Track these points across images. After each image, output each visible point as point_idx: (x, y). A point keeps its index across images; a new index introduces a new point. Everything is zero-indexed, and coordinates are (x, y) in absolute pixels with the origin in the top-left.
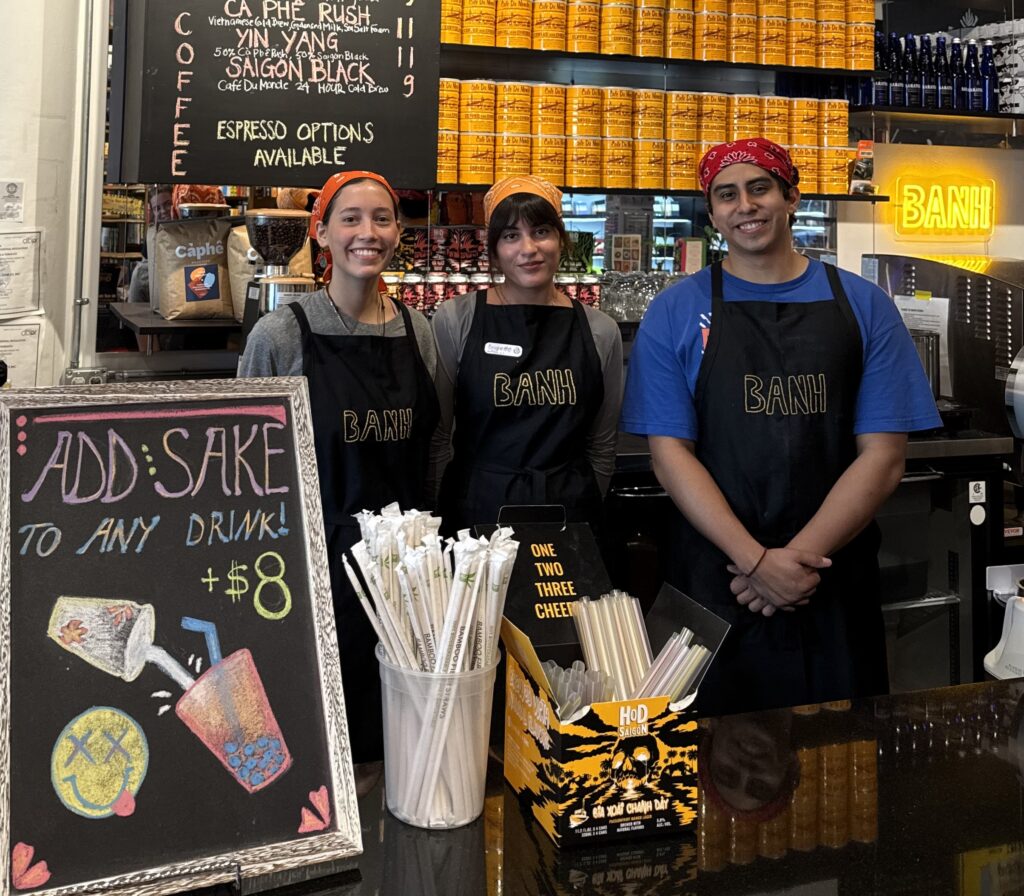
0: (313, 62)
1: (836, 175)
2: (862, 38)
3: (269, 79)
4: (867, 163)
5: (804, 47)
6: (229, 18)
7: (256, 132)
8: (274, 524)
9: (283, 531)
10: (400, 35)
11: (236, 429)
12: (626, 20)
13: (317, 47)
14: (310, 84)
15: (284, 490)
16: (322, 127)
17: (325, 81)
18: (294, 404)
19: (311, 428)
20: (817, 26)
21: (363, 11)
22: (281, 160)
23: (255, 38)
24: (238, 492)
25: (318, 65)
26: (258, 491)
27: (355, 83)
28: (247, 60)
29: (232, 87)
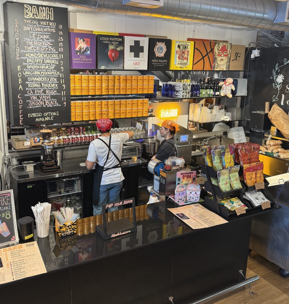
0: (46, 101)
1: (146, 113)
2: (151, 87)
3: (37, 105)
4: (151, 110)
5: (141, 90)
6: (29, 94)
7: (36, 115)
8: (8, 208)
9: (9, 209)
10: (63, 95)
11: (3, 197)
12: (106, 88)
13: (47, 99)
14: (46, 105)
15: (10, 204)
16: (48, 113)
17: (49, 105)
18: (11, 193)
19: (13, 196)
20: (143, 86)
21: (55, 91)
22: (41, 120)
23: (34, 98)
24: (3, 205)
25: (47, 102)
26: (6, 204)
27: (54, 105)
28: (33, 102)
29: (30, 107)
